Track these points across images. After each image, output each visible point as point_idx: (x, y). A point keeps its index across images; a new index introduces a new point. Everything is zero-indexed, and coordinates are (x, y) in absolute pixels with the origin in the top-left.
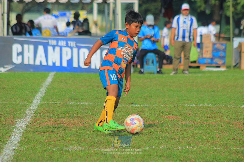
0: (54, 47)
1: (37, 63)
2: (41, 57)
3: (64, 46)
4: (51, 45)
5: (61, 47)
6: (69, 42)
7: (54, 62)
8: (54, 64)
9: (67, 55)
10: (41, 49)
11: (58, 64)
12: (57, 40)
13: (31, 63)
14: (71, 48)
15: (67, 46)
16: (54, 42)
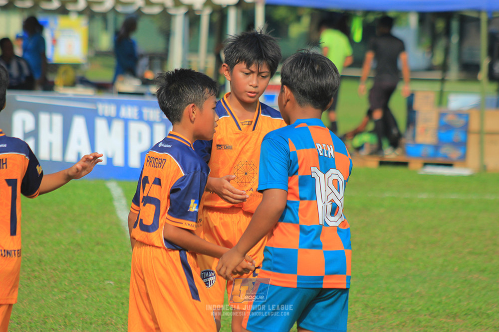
0: (109, 120)
1: (71, 157)
2: (79, 142)
3: (133, 120)
4: (103, 116)
5: (126, 121)
6: (145, 111)
7: (110, 155)
8: (110, 160)
9: (140, 138)
10: (79, 124)
11: (119, 161)
12: (118, 105)
13: (57, 156)
14: (151, 124)
15: (140, 118)
16: (110, 110)
